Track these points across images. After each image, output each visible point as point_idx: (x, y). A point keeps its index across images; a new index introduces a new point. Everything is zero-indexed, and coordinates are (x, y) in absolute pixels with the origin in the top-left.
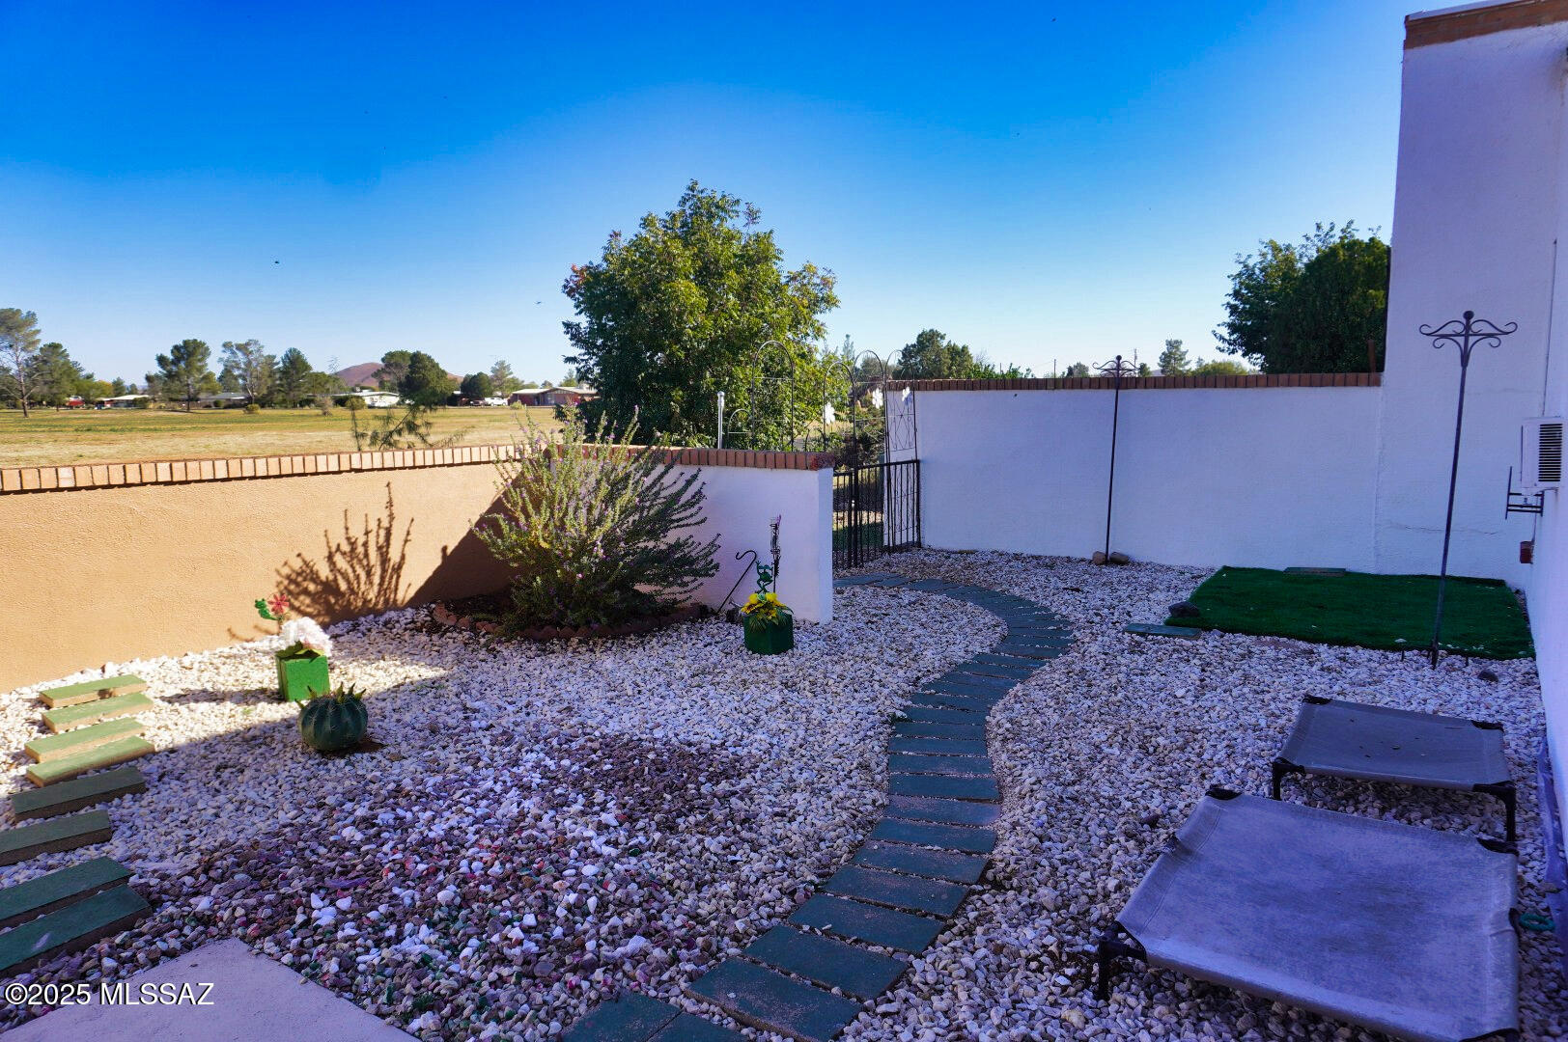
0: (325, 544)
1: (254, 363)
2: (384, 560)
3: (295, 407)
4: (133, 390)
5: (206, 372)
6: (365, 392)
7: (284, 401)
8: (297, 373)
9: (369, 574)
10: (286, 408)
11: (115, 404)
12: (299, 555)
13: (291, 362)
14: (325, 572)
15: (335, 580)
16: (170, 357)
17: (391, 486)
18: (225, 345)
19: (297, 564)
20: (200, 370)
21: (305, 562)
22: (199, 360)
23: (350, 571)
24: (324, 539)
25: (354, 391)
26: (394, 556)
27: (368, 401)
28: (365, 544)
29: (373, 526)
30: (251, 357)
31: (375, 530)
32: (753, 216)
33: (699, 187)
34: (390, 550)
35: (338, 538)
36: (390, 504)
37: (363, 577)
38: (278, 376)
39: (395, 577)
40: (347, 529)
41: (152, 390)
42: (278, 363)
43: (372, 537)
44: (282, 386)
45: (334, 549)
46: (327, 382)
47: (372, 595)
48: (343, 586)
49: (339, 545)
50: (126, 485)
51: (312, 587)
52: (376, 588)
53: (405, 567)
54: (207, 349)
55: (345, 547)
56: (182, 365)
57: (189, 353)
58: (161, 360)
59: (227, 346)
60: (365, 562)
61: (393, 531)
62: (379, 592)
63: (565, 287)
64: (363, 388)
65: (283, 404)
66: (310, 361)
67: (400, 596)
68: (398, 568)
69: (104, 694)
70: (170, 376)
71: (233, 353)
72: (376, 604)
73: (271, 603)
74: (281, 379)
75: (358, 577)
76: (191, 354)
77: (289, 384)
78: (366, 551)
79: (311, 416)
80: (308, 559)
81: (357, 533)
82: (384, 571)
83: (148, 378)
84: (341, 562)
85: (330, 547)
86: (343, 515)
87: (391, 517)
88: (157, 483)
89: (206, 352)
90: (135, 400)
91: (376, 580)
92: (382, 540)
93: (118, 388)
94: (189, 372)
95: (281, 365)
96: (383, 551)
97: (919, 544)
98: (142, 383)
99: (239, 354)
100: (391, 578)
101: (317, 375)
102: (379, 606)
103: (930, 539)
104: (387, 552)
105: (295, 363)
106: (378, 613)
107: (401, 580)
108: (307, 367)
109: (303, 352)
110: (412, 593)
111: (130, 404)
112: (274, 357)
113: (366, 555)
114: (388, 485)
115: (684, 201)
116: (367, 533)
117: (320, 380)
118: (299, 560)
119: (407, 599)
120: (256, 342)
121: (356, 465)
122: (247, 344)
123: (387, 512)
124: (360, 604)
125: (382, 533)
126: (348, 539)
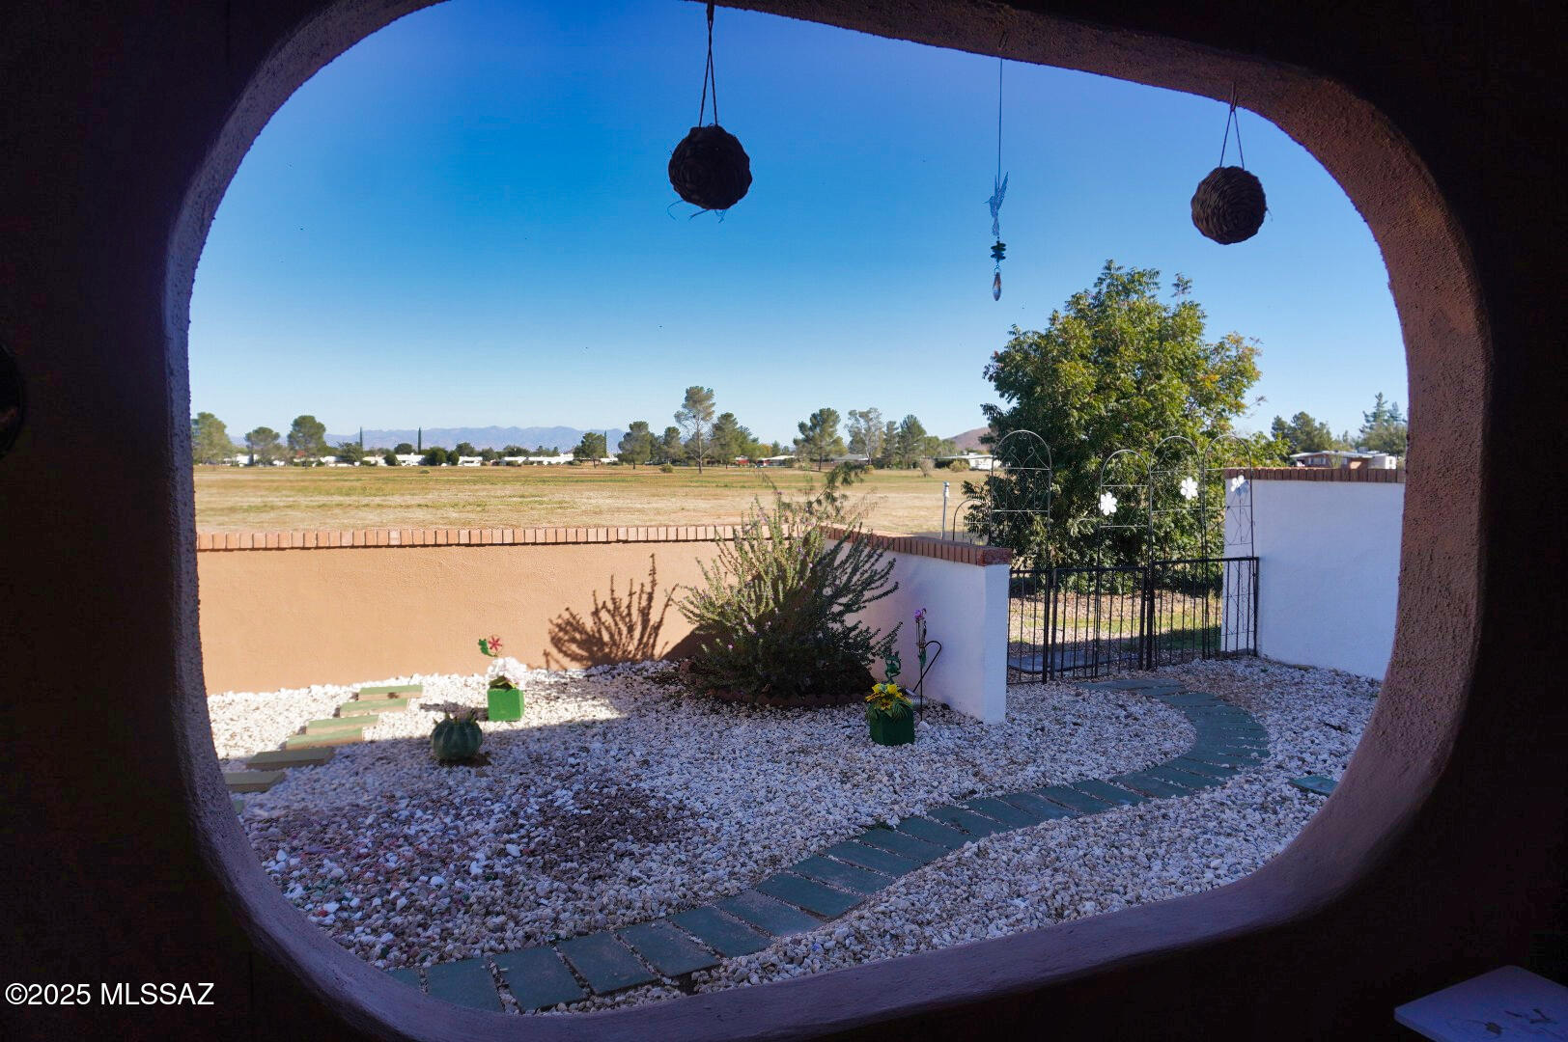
0: (592, 600)
1: (873, 429)
2: (645, 621)
3: (909, 468)
4: (786, 451)
5: (835, 437)
6: (972, 455)
7: (900, 462)
8: (913, 437)
9: (631, 629)
10: (901, 468)
11: (770, 463)
12: (567, 609)
13: (908, 428)
14: (589, 623)
15: (599, 631)
16: (809, 424)
17: (655, 557)
18: (850, 413)
19: (566, 616)
20: (830, 435)
21: (571, 614)
22: (831, 427)
23: (613, 624)
24: (592, 598)
25: (962, 453)
26: (654, 618)
27: (973, 464)
28: (629, 607)
29: (637, 588)
30: (871, 423)
31: (638, 592)
32: (1182, 285)
33: (1115, 265)
34: (651, 611)
35: (604, 596)
36: (653, 572)
37: (625, 630)
38: (897, 439)
39: (653, 637)
40: (613, 591)
41: (799, 452)
42: (897, 428)
43: (635, 598)
44: (899, 448)
45: (600, 606)
46: (939, 445)
47: (631, 648)
48: (606, 637)
49: (604, 603)
50: (436, 545)
51: (578, 636)
52: (636, 642)
53: (662, 628)
54: (838, 417)
55: (610, 606)
56: (818, 430)
57: (823, 419)
58: (802, 426)
59: (852, 413)
60: (627, 620)
61: (655, 596)
62: (639, 645)
63: (985, 373)
64: (969, 451)
65: (899, 465)
66: (924, 426)
67: (657, 652)
68: (657, 628)
69: (392, 695)
70: (808, 440)
71: (857, 420)
72: (635, 655)
73: (490, 642)
74: (899, 442)
75: (620, 634)
76: (824, 421)
77: (905, 448)
78: (629, 610)
79: (913, 477)
80: (575, 613)
81: (622, 594)
82: (644, 628)
83: (795, 442)
84: (604, 616)
85: (596, 604)
86: (610, 579)
87: (654, 583)
88: (458, 545)
89: (837, 420)
90: (785, 460)
91: (637, 634)
92: (644, 603)
93: (775, 449)
94: (822, 436)
95: (900, 430)
96: (645, 613)
97: (1255, 653)
98: (791, 446)
99: (862, 421)
100: (650, 635)
101: (930, 439)
102: (638, 657)
103: (1267, 649)
104: (648, 614)
105: (912, 428)
106: (634, 661)
107: (658, 638)
108: (922, 432)
109: (918, 418)
110: (668, 649)
111: (782, 463)
112: (895, 423)
113: (629, 614)
114: (652, 556)
115: (1101, 281)
116: (631, 594)
117: (932, 443)
118: (567, 612)
119: (665, 653)
120: (876, 410)
121: (622, 537)
122: (869, 412)
123: (650, 578)
124: (620, 653)
125: (645, 597)
126: (613, 599)
